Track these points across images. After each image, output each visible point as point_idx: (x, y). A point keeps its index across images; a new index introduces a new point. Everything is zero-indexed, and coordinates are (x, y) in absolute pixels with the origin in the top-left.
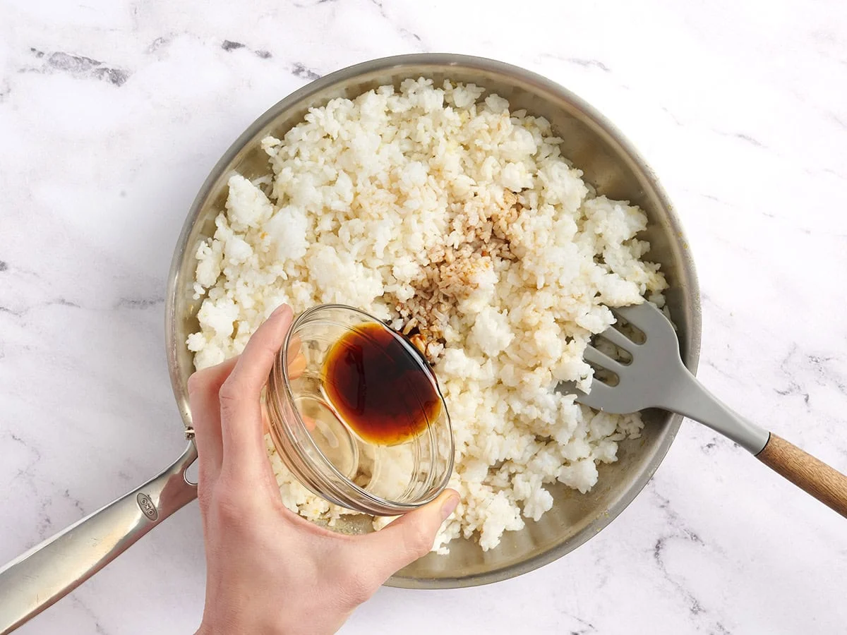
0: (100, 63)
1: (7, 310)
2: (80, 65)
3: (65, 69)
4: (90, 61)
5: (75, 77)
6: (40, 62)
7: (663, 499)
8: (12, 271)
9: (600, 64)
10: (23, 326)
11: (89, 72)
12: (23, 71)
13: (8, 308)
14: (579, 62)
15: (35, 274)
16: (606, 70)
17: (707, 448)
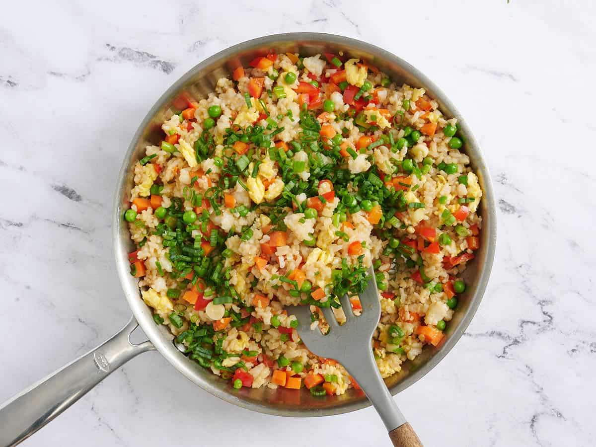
0: (155, 57)
1: (80, 229)
2: (141, 57)
3: (130, 60)
4: (148, 55)
5: (137, 66)
6: (112, 54)
7: (538, 386)
8: (85, 202)
9: (510, 76)
10: (91, 241)
11: (147, 63)
12: (100, 59)
14: (495, 74)
15: (101, 205)
16: (514, 80)
17: (571, 352)
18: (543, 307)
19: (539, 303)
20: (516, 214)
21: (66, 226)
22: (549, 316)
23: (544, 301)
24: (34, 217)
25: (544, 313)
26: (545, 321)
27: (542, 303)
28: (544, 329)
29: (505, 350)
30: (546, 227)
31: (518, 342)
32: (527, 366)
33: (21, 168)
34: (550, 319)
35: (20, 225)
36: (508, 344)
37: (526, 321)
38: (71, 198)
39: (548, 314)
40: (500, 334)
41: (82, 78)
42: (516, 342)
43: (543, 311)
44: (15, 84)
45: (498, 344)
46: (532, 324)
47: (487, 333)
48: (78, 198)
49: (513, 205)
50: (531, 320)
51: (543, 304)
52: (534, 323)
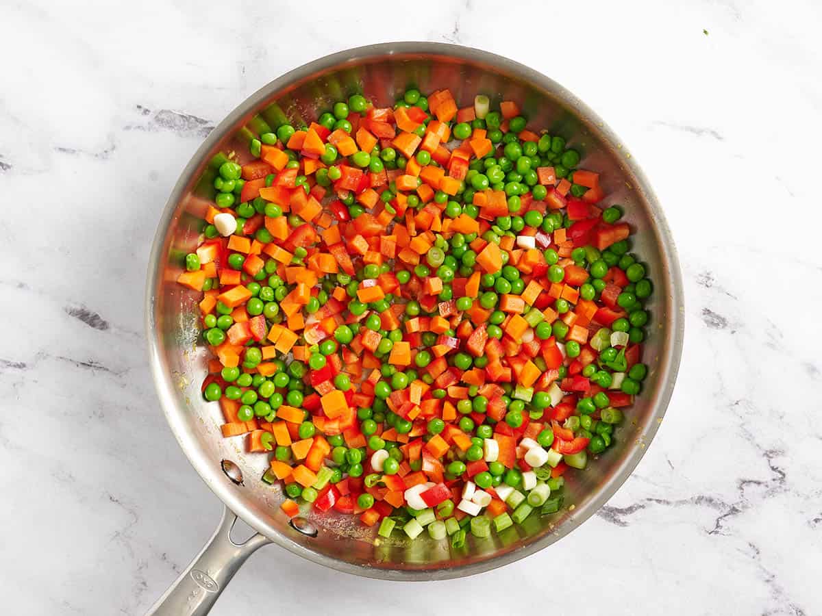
0: (206, 122)
1: (107, 370)
2: (187, 123)
3: (171, 127)
4: (196, 119)
5: (181, 136)
6: (145, 120)
7: (768, 573)
8: (113, 330)
9: (713, 132)
10: (123, 386)
11: (195, 132)
12: (128, 128)
13: (108, 368)
14: (692, 130)
15: (136, 333)
16: (719, 138)
17: (814, 522)
18: (772, 460)
19: (766, 454)
20: (728, 330)
21: (86, 365)
22: (780, 472)
23: (772, 452)
24: (42, 355)
25: (773, 469)
26: (774, 480)
27: (769, 454)
28: (773, 492)
29: (718, 523)
30: (771, 346)
31: (737, 510)
32: (750, 545)
33: (21, 286)
34: (780, 476)
35: (21, 366)
36: (723, 514)
37: (747, 480)
38: (93, 325)
39: (779, 469)
40: (711, 501)
41: (104, 155)
42: (734, 510)
43: (772, 465)
44: (9, 167)
45: (708, 515)
46: (756, 485)
47: (692, 498)
48: (104, 326)
49: (723, 317)
50: (756, 479)
51: (771, 455)
52: (759, 483)
